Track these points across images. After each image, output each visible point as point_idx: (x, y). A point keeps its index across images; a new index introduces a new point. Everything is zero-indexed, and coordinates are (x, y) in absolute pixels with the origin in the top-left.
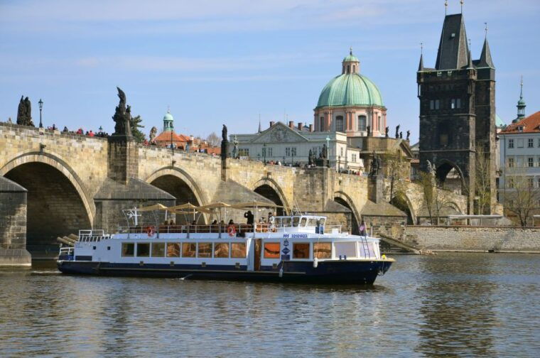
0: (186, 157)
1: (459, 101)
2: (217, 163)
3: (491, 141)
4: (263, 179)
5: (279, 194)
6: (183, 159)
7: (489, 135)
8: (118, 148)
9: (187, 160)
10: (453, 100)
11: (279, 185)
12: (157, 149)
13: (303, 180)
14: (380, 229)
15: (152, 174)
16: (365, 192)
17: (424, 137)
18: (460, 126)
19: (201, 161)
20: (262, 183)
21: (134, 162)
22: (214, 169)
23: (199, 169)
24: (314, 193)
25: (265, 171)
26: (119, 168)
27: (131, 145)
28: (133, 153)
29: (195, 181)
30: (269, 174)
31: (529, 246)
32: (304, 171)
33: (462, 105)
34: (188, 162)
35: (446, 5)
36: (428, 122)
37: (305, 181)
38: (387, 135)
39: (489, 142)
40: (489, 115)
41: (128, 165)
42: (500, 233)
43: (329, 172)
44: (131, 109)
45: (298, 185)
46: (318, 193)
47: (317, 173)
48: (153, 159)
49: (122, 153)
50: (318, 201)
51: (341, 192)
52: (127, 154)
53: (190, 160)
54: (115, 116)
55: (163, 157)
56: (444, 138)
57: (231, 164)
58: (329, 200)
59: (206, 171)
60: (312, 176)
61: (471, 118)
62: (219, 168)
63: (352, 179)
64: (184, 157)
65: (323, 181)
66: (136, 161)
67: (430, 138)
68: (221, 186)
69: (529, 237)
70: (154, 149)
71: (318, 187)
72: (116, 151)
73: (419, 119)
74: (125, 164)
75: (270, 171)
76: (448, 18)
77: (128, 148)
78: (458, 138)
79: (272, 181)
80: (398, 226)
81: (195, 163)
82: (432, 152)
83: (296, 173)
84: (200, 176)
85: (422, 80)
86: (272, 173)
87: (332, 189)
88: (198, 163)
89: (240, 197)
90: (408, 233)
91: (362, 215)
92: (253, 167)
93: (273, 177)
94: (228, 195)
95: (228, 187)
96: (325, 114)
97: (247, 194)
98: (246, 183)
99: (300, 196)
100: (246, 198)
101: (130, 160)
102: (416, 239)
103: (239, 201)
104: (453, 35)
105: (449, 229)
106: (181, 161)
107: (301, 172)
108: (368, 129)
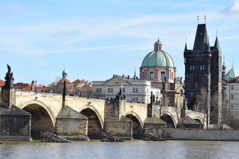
1: (204, 66)
2: (60, 98)
3: (219, 87)
4: (87, 105)
5: (96, 112)
6: (41, 96)
7: (218, 84)
8: (6, 91)
9: (44, 96)
10: (201, 66)
11: (96, 108)
12: (27, 92)
13: (109, 106)
14: (153, 130)
15: (25, 103)
16: (146, 111)
18: (204, 79)
19: (51, 97)
20: (86, 107)
21: (13, 98)
22: (59, 101)
23: (50, 101)
24: (114, 113)
25: (88, 102)
26: (7, 101)
27: (12, 90)
28: (13, 94)
29: (48, 106)
30: (90, 103)
32: (110, 102)
33: (205, 69)
34: (44, 97)
35: (198, 19)
37: (110, 106)
38: (175, 82)
39: (218, 87)
41: (10, 100)
42: (210, 132)
43: (122, 102)
44: (13, 74)
45: (107, 108)
46: (116, 112)
47: (116, 103)
48: (25, 96)
49: (8, 94)
50: (116, 116)
51: (132, 112)
52: (10, 94)
53: (46, 97)
54: (6, 77)
55: (31, 95)
56: (197, 85)
57: (68, 98)
58: (122, 116)
59: (54, 102)
60: (113, 104)
61: (210, 75)
62: (61, 100)
63: (139, 105)
64: (42, 95)
65: (119, 107)
66: (14, 98)
67: (190, 84)
68: (62, 109)
69: (223, 135)
70: (26, 92)
71: (117, 110)
72: (5, 93)
74: (9, 99)
75: (90, 102)
76: (199, 26)
77: (11, 92)
78: (203, 85)
79: (92, 106)
80: (162, 129)
81: (48, 98)
82: (191, 91)
83: (106, 102)
84: (51, 104)
85: (186, 56)
86: (92, 103)
87: (124, 111)
88: (50, 98)
89: (71, 114)
90: (167, 132)
91: (144, 123)
92: (81, 100)
93: (92, 104)
94: (65, 113)
95: (66, 110)
96: (145, 70)
97: (74, 113)
98: (76, 107)
99: (108, 113)
100: (74, 115)
101: (11, 97)
102: (170, 135)
103: (70, 116)
104: (201, 34)
105: (186, 130)
106: (40, 97)
107: (109, 102)
108: (165, 78)
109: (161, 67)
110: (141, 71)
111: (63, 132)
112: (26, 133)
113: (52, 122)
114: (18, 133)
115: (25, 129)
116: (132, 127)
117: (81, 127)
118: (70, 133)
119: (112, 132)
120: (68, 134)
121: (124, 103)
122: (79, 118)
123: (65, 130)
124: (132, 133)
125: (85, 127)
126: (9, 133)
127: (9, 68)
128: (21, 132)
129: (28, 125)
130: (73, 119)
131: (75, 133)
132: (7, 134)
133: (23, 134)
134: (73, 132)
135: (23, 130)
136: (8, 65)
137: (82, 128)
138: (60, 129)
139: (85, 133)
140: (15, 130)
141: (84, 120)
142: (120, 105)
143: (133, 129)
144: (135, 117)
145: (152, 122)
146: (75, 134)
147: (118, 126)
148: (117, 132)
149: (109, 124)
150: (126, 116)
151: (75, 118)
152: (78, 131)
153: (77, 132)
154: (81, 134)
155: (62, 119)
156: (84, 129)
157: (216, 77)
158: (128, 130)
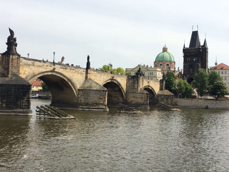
0: (63, 67)
1: (196, 58)
2: (83, 71)
4: (110, 79)
6: (61, 68)
9: (64, 68)
10: (194, 58)
11: (119, 82)
14: (164, 99)
16: (159, 86)
17: (185, 69)
18: (196, 66)
19: (73, 70)
21: (16, 66)
22: (81, 73)
23: (72, 73)
24: (134, 86)
25: (111, 76)
26: (6, 68)
28: (15, 61)
30: (113, 77)
31: (218, 107)
33: (197, 59)
34: (65, 69)
35: (193, 28)
36: (186, 65)
37: (131, 81)
38: (175, 70)
40: (206, 63)
42: (208, 102)
43: (141, 78)
45: (128, 82)
46: (136, 86)
47: (136, 78)
48: (39, 66)
49: (8, 61)
50: (136, 89)
51: (149, 86)
53: (67, 69)
54: (7, 42)
55: (47, 66)
56: (191, 70)
57: (92, 72)
58: (141, 88)
59: (77, 74)
60: (134, 79)
61: (200, 64)
62: (84, 73)
68: (85, 81)
71: (136, 83)
72: (5, 59)
73: (183, 64)
76: (193, 32)
77: (11, 58)
78: (196, 70)
79: (115, 80)
80: (171, 99)
81: (69, 70)
82: (187, 74)
83: (128, 77)
84: (73, 76)
85: (184, 51)
86: (115, 77)
87: (143, 85)
88: (71, 70)
89: (92, 86)
90: (174, 101)
91: (157, 94)
92: (105, 74)
93: (116, 79)
94: (87, 85)
95: (88, 81)
96: (157, 63)
97: (96, 85)
98: (100, 80)
99: (129, 86)
100: (95, 86)
101: (12, 65)
102: (177, 103)
103: (92, 87)
104: (195, 37)
105: (189, 100)
106: (59, 69)
107: (130, 77)
108: (169, 68)
109: (166, 61)
110: (154, 64)
111: (84, 102)
112: (25, 105)
113: (74, 93)
114: (16, 105)
115: (24, 101)
116: (148, 97)
117: (101, 97)
118: (91, 103)
119: (132, 101)
120: (89, 104)
121: (142, 79)
122: (99, 89)
123: (86, 100)
124: (148, 102)
125: (105, 98)
126: (6, 105)
127: (11, 32)
128: (19, 104)
129: (27, 96)
130: (94, 90)
131: (96, 103)
132: (3, 106)
133: (21, 106)
134: (93, 103)
135: (22, 102)
136: (10, 29)
137: (102, 99)
138: (82, 99)
139: (104, 103)
140: (13, 101)
141: (103, 91)
142: (139, 80)
143: (150, 99)
144: (151, 90)
145: (163, 94)
146: (95, 105)
147: (137, 96)
148: (136, 101)
149: (130, 95)
150: (143, 89)
151: (95, 89)
152: (98, 101)
153: (98, 103)
154: (101, 104)
155: (83, 91)
156: (104, 99)
157: (204, 65)
158: (145, 100)
